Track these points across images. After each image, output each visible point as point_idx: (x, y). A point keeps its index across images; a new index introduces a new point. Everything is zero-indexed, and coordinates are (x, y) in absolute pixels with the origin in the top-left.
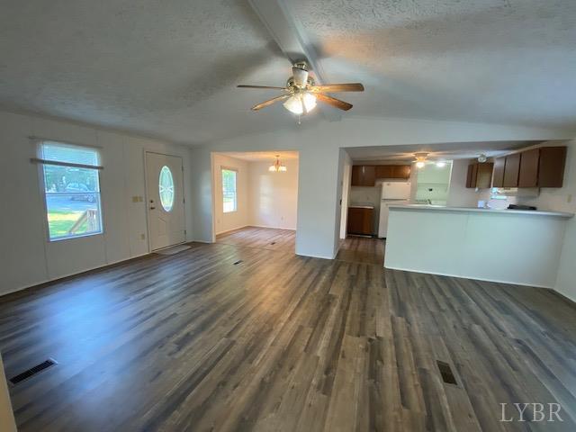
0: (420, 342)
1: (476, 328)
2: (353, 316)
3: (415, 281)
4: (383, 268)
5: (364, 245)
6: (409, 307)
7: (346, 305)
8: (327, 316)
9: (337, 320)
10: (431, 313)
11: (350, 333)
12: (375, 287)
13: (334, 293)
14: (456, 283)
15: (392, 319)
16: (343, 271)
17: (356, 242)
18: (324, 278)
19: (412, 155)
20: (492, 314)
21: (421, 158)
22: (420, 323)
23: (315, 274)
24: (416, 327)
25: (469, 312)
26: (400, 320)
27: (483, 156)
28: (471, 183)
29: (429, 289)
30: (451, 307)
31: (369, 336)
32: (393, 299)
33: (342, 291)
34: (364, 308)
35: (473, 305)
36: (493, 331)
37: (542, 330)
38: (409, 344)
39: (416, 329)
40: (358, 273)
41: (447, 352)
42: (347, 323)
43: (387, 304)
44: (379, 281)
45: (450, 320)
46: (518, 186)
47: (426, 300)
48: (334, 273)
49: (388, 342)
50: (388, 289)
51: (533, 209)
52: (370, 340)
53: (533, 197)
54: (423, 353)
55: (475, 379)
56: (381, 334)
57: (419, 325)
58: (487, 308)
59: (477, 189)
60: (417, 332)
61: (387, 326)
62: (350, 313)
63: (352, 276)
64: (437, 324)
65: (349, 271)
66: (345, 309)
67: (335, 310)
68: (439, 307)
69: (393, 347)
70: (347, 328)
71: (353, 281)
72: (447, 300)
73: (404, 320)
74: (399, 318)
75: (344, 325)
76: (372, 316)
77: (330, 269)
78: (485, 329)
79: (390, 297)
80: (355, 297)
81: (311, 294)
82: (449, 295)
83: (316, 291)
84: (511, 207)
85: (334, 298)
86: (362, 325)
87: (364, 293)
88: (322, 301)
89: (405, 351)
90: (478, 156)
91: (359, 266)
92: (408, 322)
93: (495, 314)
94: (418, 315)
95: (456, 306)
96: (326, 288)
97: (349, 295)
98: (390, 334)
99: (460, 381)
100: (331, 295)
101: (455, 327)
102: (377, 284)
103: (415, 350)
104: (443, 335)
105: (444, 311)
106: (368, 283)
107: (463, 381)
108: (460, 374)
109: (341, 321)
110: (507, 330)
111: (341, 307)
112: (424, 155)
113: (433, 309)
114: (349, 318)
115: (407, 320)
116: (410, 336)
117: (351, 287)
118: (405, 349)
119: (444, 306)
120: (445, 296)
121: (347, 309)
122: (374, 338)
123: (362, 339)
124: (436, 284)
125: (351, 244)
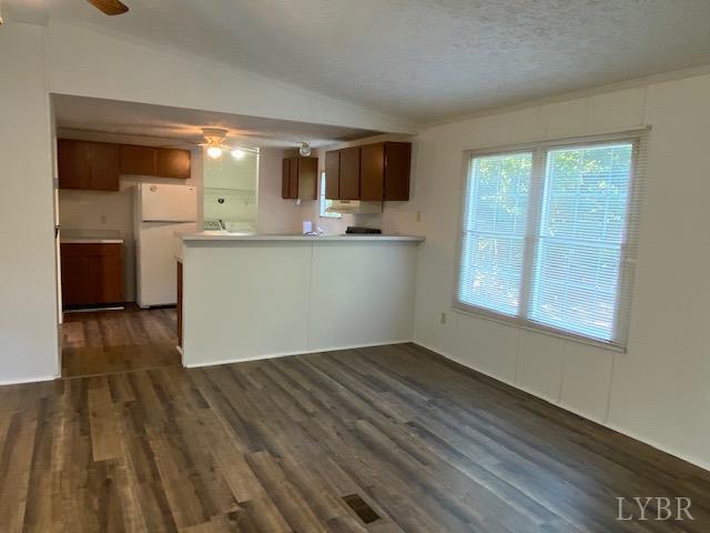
0: (308, 479)
1: (363, 425)
2: (174, 485)
3: (249, 377)
4: (184, 370)
5: (116, 330)
6: (263, 427)
7: (147, 470)
8: (120, 512)
9: (146, 510)
10: (299, 424)
11: (188, 523)
12: (188, 414)
13: (108, 457)
14: (306, 363)
15: (248, 460)
16: (99, 399)
17: (93, 325)
18: (62, 431)
19: (196, 130)
20: (370, 397)
21: (215, 138)
22: (293, 448)
23: (30, 427)
24: (289, 456)
25: (344, 403)
26: (261, 457)
27: (306, 146)
28: (290, 191)
29: (277, 385)
30: (318, 403)
31: (226, 510)
32: (232, 423)
33: (123, 445)
34: (189, 461)
35: (344, 393)
36: (382, 422)
37: (426, 399)
38: (295, 492)
39: (292, 461)
40: (137, 393)
41: (346, 477)
42: (172, 505)
43: (227, 438)
44: (190, 398)
45: (327, 425)
46: (359, 197)
47: (281, 405)
48: (81, 412)
49: (262, 505)
50: (214, 408)
51: (378, 232)
52: (232, 516)
53: (375, 215)
54: (321, 497)
55: (395, 499)
56: (243, 497)
57: (292, 452)
58: (360, 390)
59: (299, 201)
60: (295, 464)
61: (246, 477)
62: (165, 483)
63: (128, 404)
64: (316, 440)
65: (114, 396)
66: (151, 482)
67: (130, 492)
68: (304, 411)
69: (275, 508)
70: (176, 515)
71: (136, 414)
72: (310, 395)
73: (267, 454)
74: (259, 454)
75: (166, 512)
76: (212, 470)
77: (63, 401)
78: (372, 422)
79: (225, 423)
80: (158, 446)
81: (47, 479)
82: (308, 386)
83: (59, 468)
84: (350, 231)
85: (113, 467)
86: (202, 494)
87: (172, 431)
88: (88, 484)
89: (295, 505)
90: (300, 145)
91: (131, 377)
92: (275, 455)
93: (372, 394)
94: (282, 436)
95: (324, 399)
96: (81, 453)
97: (143, 448)
98: (258, 488)
99: (381, 510)
100: (102, 464)
101: (338, 434)
102: (188, 406)
103: (308, 497)
104: (330, 453)
105: (313, 415)
106: (171, 410)
107: (384, 509)
108: (376, 500)
109: (156, 509)
110: (394, 414)
111: (141, 479)
112: (221, 133)
113: (297, 417)
114: (169, 495)
115: (270, 451)
116: (289, 476)
117: (139, 429)
118: (294, 503)
119: (311, 408)
120: (304, 390)
121: (156, 475)
122: (236, 508)
123: (217, 521)
124: (282, 373)
125: (86, 334)
